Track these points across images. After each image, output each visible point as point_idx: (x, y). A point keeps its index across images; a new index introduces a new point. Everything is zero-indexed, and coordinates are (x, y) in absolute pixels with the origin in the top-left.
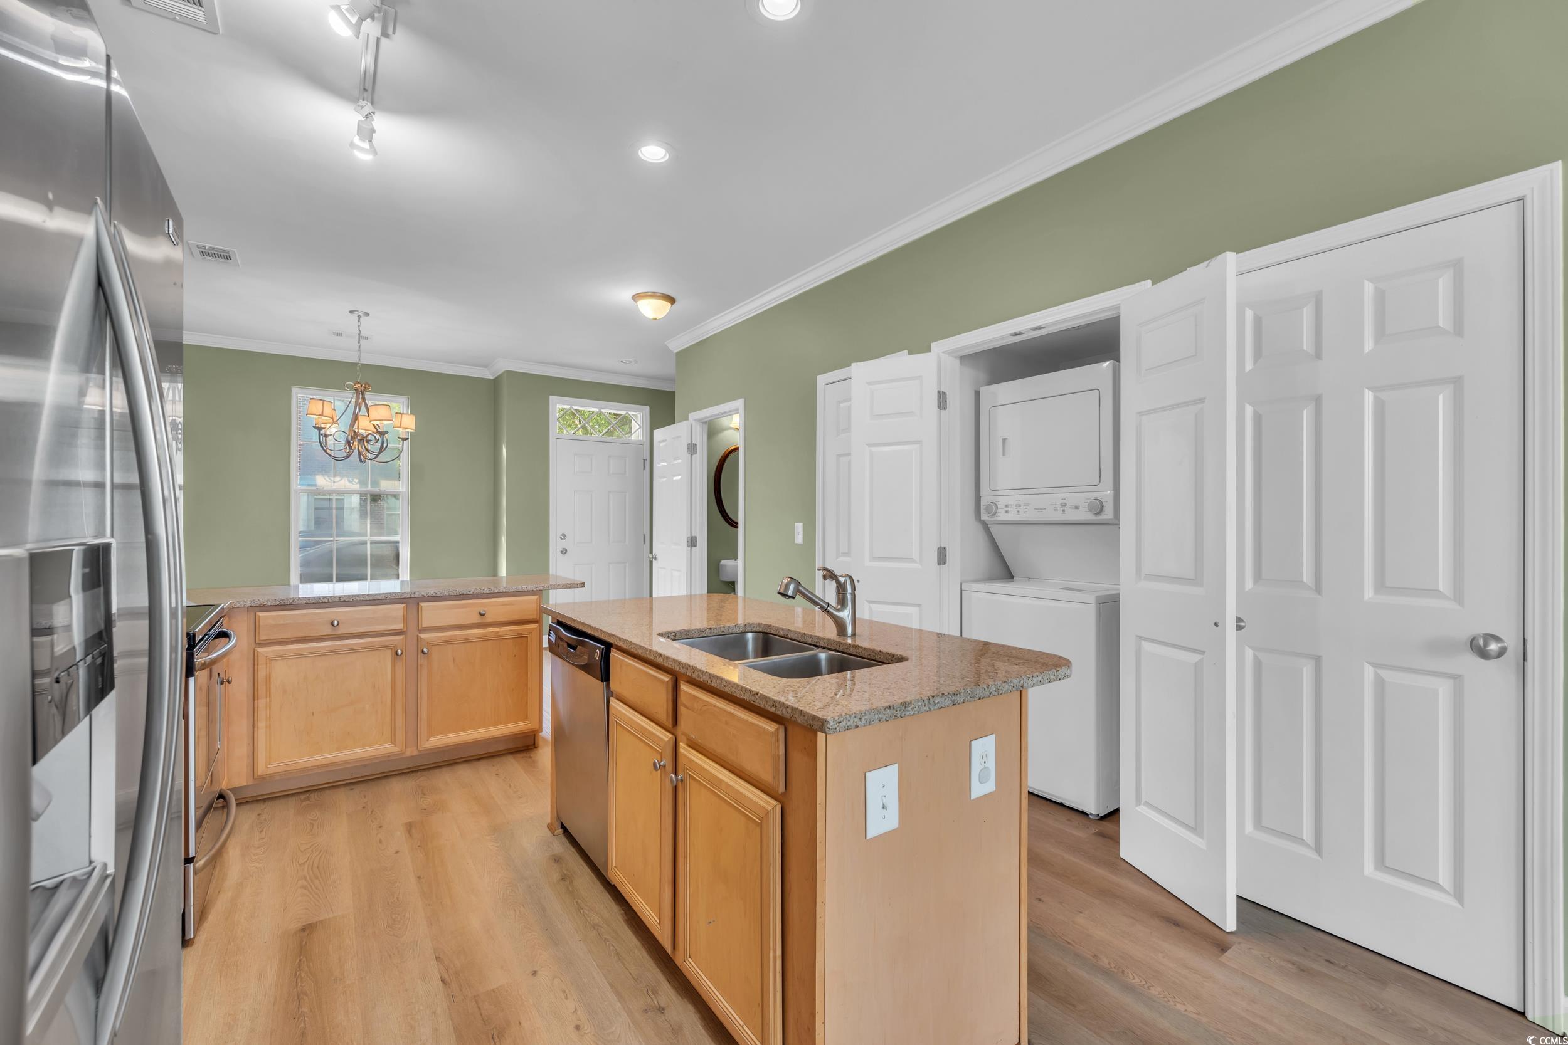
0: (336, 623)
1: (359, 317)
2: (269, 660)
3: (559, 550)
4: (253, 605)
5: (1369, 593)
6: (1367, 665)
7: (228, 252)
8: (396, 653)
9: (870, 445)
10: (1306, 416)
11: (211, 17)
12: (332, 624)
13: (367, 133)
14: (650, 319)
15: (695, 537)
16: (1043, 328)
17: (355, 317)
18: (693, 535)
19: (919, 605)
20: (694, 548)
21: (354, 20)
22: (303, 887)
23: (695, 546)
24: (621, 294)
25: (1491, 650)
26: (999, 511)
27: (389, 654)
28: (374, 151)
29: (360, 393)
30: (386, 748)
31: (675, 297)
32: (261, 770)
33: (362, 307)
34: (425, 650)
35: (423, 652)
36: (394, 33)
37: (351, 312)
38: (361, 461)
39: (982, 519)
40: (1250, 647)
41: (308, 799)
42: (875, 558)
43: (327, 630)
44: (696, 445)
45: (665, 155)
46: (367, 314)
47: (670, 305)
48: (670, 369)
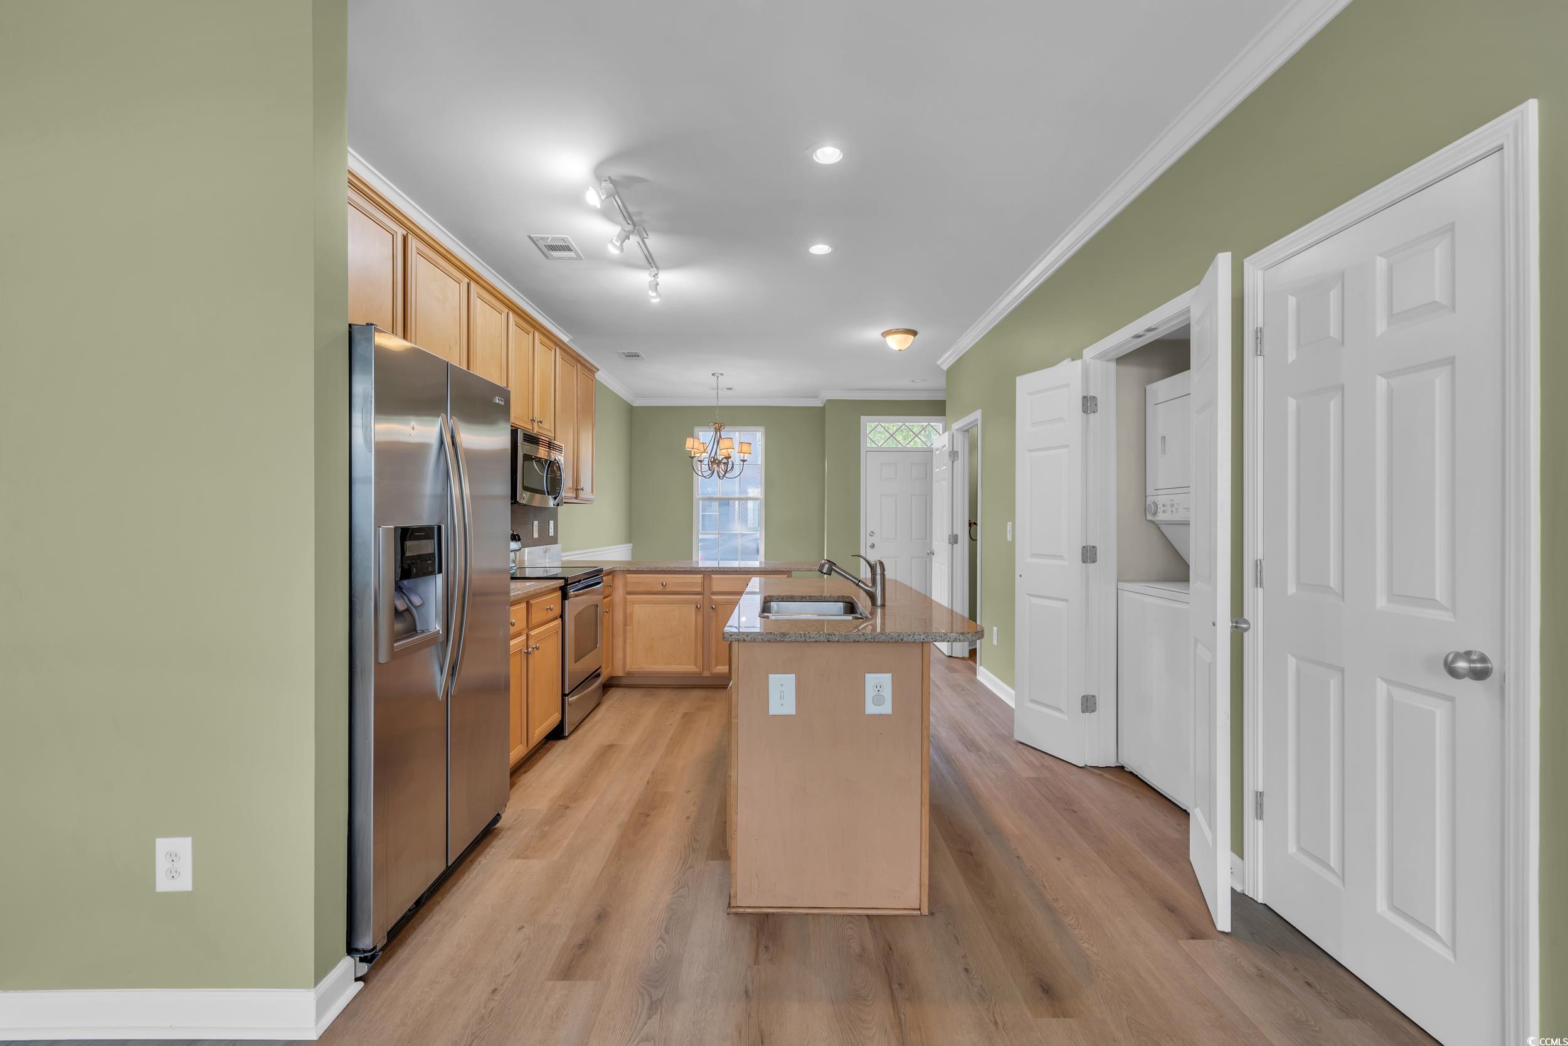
0: (664, 584)
1: (718, 377)
2: (633, 603)
3: (869, 544)
4: (624, 569)
5: (1381, 602)
6: (1379, 680)
7: (636, 353)
8: (697, 607)
9: (1030, 451)
10: (1334, 406)
11: (577, 253)
12: (662, 584)
13: (655, 286)
14: (896, 351)
15: (957, 535)
16: (1154, 329)
17: (715, 378)
18: (955, 533)
19: (1066, 600)
20: (955, 545)
21: (618, 244)
22: (621, 729)
23: (956, 543)
24: (873, 334)
25: (1458, 667)
26: (1158, 510)
27: (693, 607)
28: (659, 295)
29: (718, 430)
30: (691, 668)
31: (915, 329)
32: (628, 668)
33: (718, 371)
34: (714, 607)
35: (712, 608)
36: (647, 235)
37: (713, 375)
38: (719, 477)
39: (1147, 519)
40: (1293, 655)
41: (650, 691)
42: (1034, 555)
43: (660, 588)
44: (957, 452)
45: (829, 249)
46: (722, 374)
47: (913, 337)
48: (941, 382)
